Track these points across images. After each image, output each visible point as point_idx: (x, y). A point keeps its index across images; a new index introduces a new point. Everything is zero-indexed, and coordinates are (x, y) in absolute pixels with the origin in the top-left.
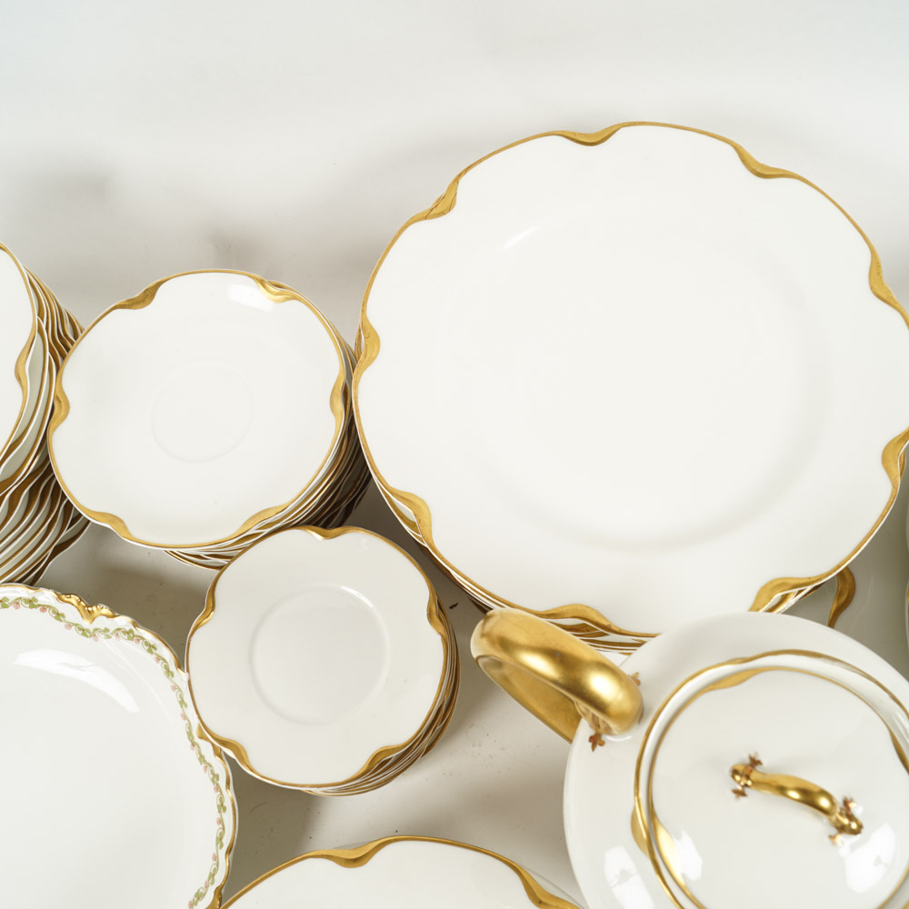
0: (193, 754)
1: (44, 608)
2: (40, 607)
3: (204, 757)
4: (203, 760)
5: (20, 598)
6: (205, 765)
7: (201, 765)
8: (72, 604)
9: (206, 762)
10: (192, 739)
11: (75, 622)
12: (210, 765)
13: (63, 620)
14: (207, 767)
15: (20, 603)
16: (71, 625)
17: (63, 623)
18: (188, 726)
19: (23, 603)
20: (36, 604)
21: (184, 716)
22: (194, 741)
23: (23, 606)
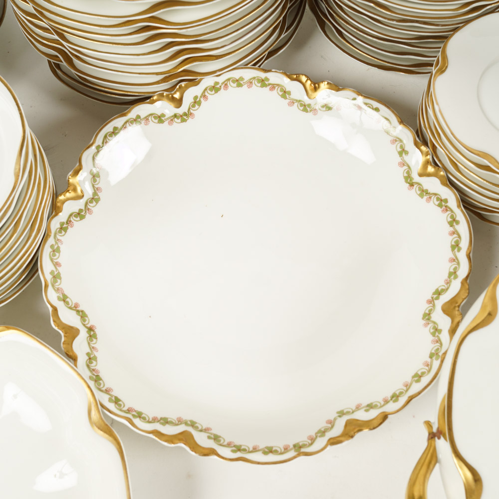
0: (414, 192)
1: (273, 87)
2: (270, 86)
3: (427, 190)
4: (425, 194)
5: (254, 78)
6: (428, 197)
7: (422, 198)
8: (300, 81)
9: (429, 193)
10: (411, 180)
11: (298, 99)
12: (435, 194)
13: (288, 98)
14: (430, 198)
15: (253, 82)
16: (294, 102)
17: (287, 101)
18: (406, 171)
19: (256, 82)
20: (267, 83)
21: (403, 164)
22: (414, 181)
23: (255, 85)
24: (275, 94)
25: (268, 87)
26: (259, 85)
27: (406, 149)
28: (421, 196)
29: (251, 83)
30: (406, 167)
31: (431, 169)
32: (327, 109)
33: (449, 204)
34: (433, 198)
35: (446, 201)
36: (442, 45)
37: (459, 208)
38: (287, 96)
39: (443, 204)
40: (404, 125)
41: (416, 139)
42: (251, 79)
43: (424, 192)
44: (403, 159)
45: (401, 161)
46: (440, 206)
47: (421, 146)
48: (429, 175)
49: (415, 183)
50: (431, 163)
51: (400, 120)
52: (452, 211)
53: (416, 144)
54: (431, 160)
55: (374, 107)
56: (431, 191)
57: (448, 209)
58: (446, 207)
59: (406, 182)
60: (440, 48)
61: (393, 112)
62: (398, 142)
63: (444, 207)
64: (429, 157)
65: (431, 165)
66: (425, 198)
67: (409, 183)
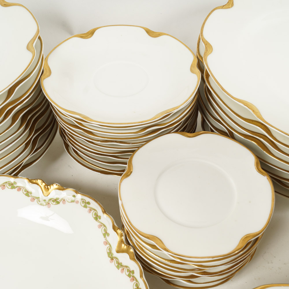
0: (113, 265)
1: (19, 189)
2: (17, 188)
3: (121, 263)
4: (120, 266)
5: (6, 182)
6: (122, 268)
7: (119, 269)
8: (38, 184)
9: (123, 266)
10: (111, 255)
11: (37, 197)
12: (127, 267)
13: (30, 196)
14: (123, 269)
15: (6, 185)
16: (35, 198)
17: (30, 198)
18: (108, 248)
19: (8, 186)
20: (15, 186)
21: (106, 243)
22: (113, 256)
23: (7, 187)
24: (21, 193)
25: (16, 189)
26: (10, 187)
27: (108, 232)
28: (118, 267)
29: (4, 186)
30: (108, 246)
31: (124, 247)
32: (57, 203)
33: (135, 275)
34: (125, 269)
35: (133, 272)
36: (129, 157)
37: (141, 278)
38: (30, 194)
39: (131, 274)
40: (106, 214)
41: (114, 224)
42: (4, 183)
43: (119, 265)
44: (106, 239)
45: (105, 241)
46: (129, 276)
47: (118, 230)
48: (123, 251)
49: (114, 257)
50: (124, 242)
51: (104, 211)
52: (137, 280)
53: (114, 228)
54: (124, 240)
55: (87, 202)
56: (124, 264)
57: (135, 279)
58: (133, 277)
59: (109, 256)
60: (128, 159)
61: (99, 205)
62: (102, 227)
63: (132, 277)
64: (123, 238)
65: (124, 243)
66: (120, 269)
67: (110, 258)
